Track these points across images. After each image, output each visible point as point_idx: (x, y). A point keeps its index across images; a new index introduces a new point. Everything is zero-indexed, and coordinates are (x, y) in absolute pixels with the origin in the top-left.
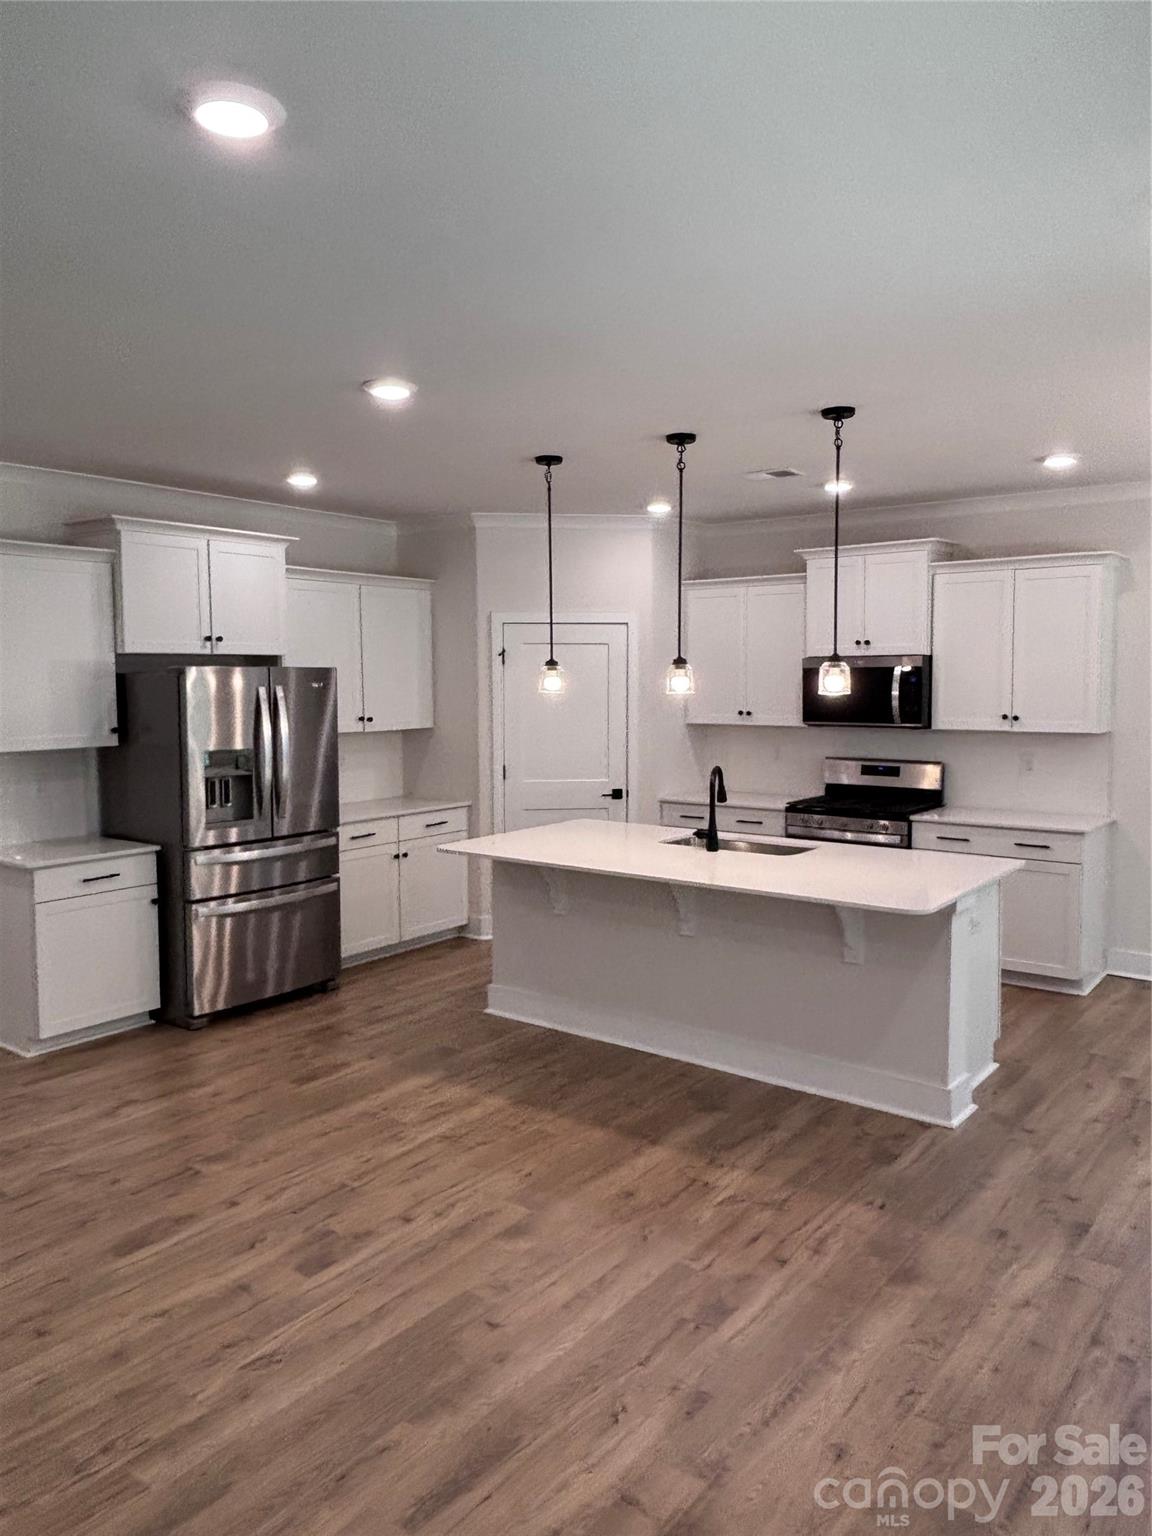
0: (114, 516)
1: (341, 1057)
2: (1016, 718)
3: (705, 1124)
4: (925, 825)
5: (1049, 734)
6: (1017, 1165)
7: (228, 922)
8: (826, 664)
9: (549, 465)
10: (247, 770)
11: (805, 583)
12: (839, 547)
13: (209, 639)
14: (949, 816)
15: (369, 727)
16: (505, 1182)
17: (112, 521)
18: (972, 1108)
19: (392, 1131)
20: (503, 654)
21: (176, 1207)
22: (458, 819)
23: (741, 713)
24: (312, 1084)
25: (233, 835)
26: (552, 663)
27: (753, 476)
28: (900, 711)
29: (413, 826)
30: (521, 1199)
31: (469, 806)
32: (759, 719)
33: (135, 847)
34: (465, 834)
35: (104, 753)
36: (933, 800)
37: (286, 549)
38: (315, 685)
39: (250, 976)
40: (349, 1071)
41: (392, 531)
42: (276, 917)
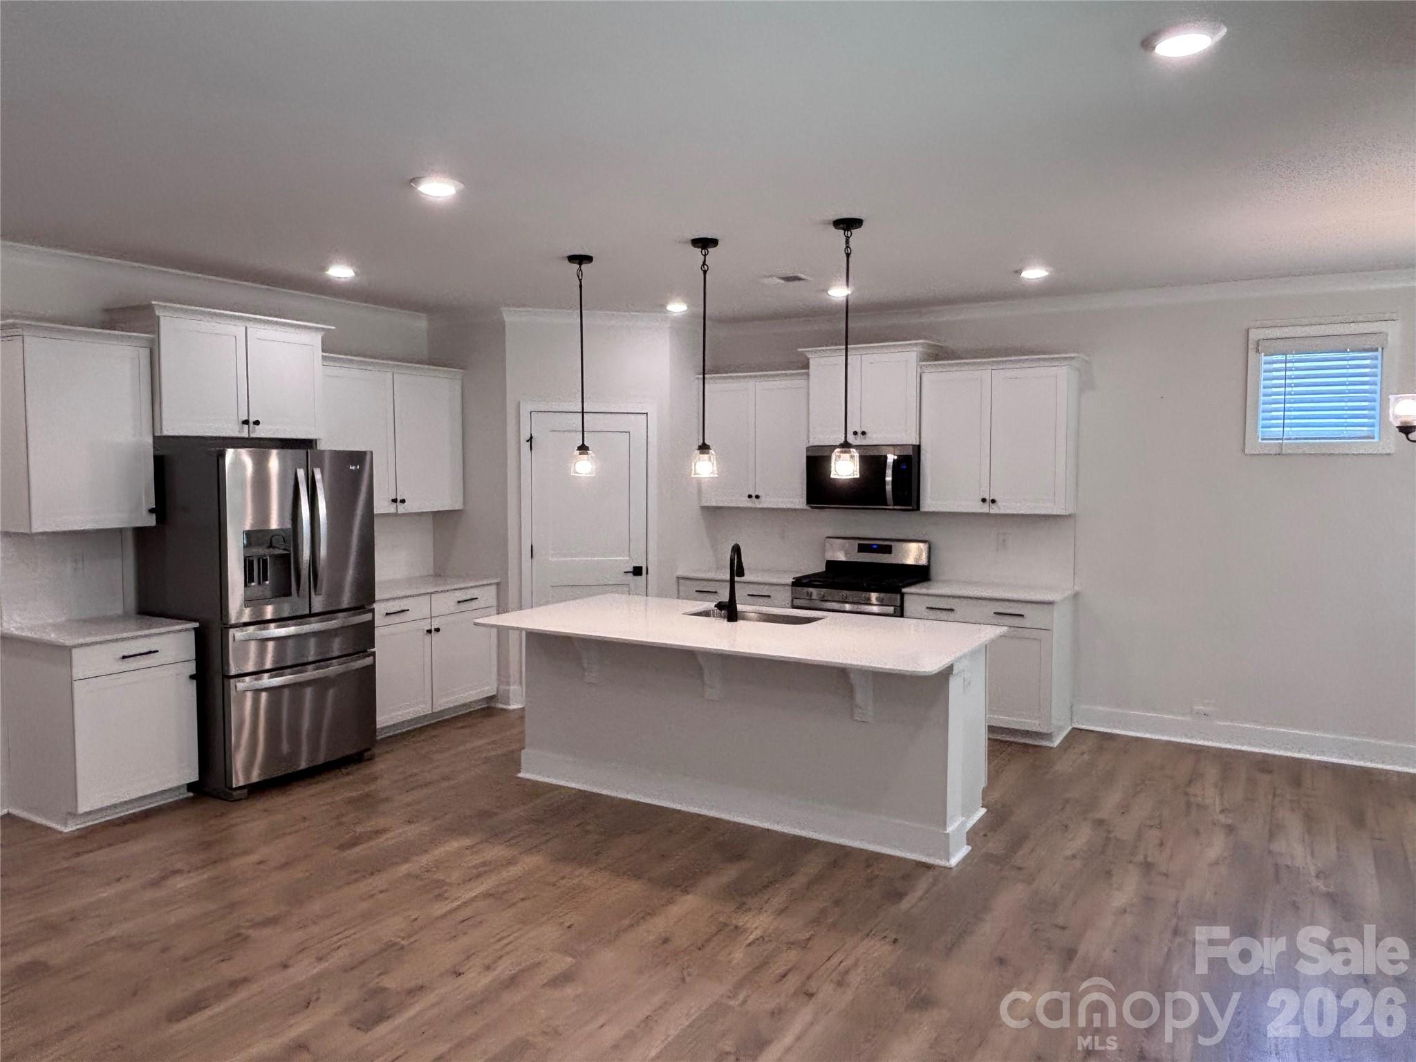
0: (153, 303)
1: (381, 822)
2: (993, 501)
3: (731, 873)
4: (914, 596)
5: (1023, 515)
6: (1011, 897)
7: (264, 695)
8: (838, 450)
9: (580, 264)
10: (285, 549)
11: (808, 379)
12: (849, 346)
13: (246, 422)
14: (935, 588)
15: (402, 509)
16: (550, 933)
17: (150, 308)
18: (965, 850)
19: (438, 890)
20: (531, 439)
21: (229, 971)
22: (487, 596)
23: (750, 496)
24: (357, 849)
25: (269, 612)
26: (583, 448)
27: (766, 281)
28: (893, 497)
29: (445, 603)
30: (565, 950)
31: (498, 584)
32: (765, 503)
33: (177, 624)
34: (494, 610)
35: (139, 532)
36: (920, 574)
37: (322, 338)
38: (352, 468)
39: (285, 748)
40: (389, 836)
41: (421, 324)
42: (309, 692)
